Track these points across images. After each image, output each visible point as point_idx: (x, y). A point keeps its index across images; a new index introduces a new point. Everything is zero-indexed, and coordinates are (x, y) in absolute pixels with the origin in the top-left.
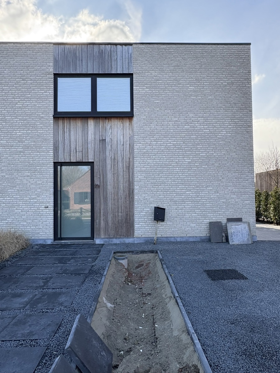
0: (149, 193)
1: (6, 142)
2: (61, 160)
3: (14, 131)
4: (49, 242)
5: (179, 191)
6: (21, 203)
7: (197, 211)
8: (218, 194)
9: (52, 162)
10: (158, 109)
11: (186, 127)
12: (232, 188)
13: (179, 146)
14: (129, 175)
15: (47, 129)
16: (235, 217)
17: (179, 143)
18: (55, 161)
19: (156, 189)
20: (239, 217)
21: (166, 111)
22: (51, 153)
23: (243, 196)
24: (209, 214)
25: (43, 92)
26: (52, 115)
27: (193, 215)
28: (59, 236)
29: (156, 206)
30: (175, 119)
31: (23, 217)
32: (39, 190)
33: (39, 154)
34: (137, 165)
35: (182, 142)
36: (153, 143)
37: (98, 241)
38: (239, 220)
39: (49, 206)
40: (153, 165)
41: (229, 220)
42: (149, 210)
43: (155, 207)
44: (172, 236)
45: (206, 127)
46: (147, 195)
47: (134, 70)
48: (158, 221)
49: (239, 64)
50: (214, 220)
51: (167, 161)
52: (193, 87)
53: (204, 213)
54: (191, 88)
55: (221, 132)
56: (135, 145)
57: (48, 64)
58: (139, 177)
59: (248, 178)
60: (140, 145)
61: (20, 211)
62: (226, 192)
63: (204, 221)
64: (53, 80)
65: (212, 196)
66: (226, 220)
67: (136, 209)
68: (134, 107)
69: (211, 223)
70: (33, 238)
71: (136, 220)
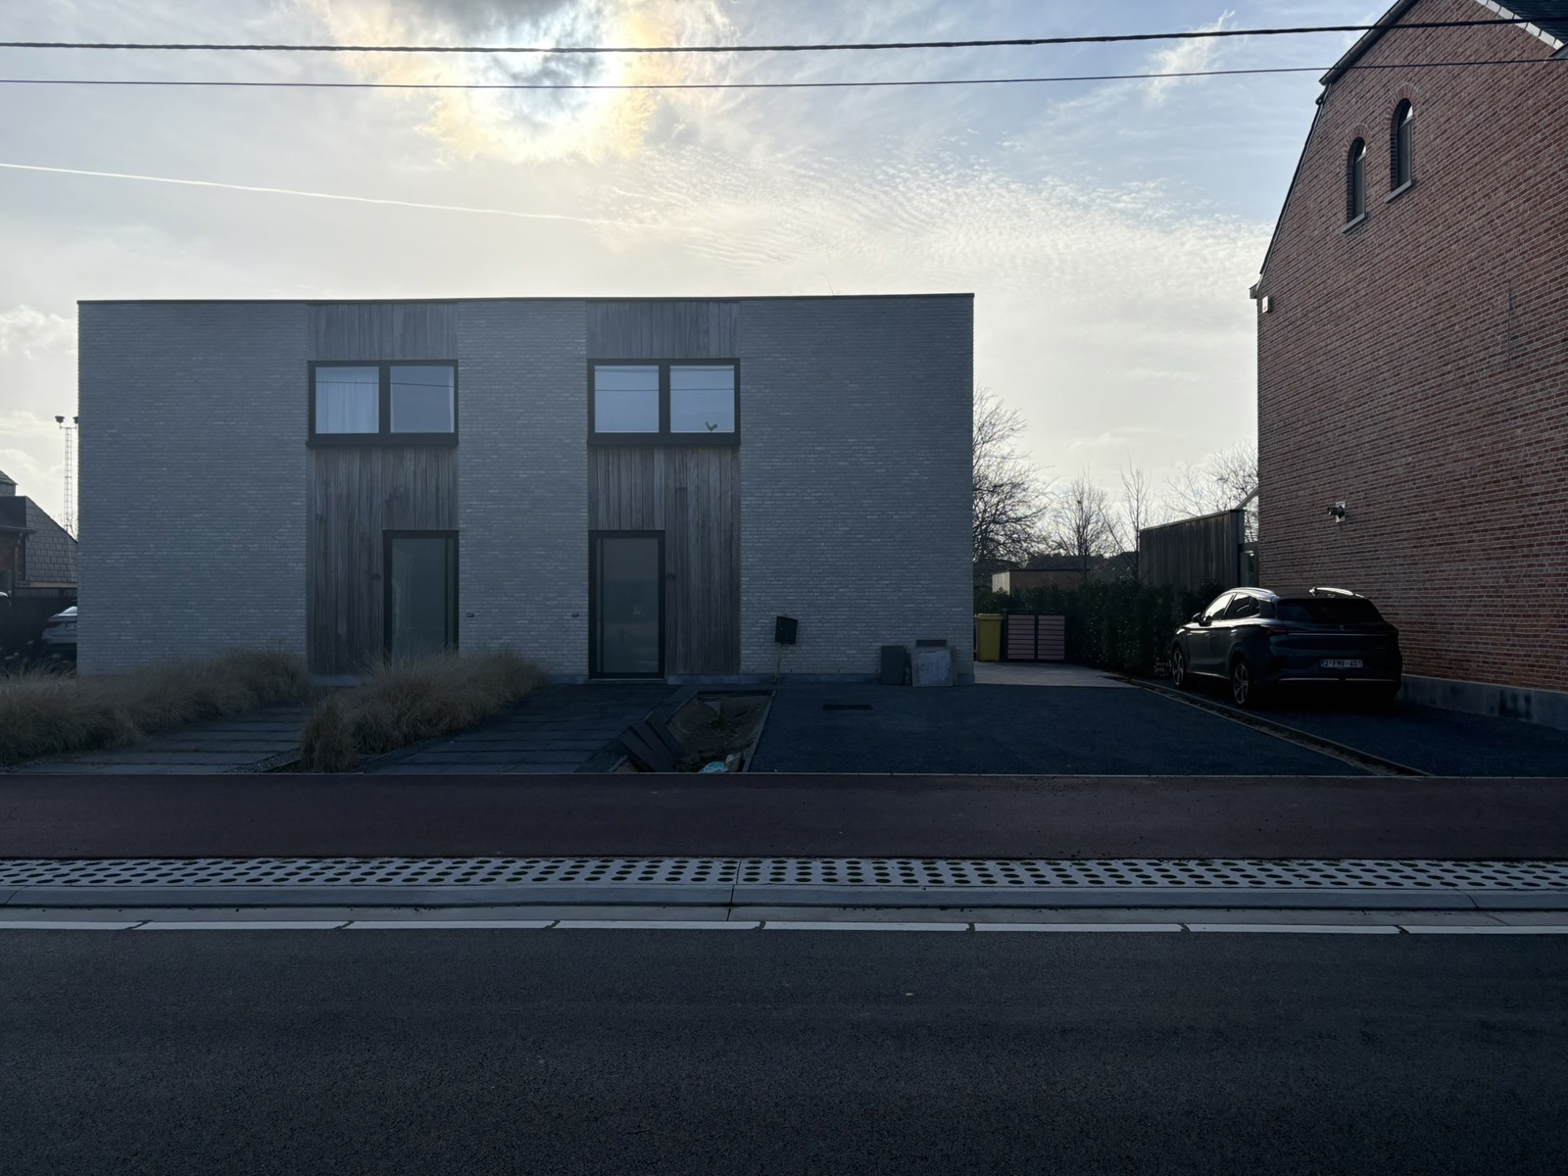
0: (768, 590)
1: (498, 491)
2: (603, 526)
3: (515, 472)
4: (581, 681)
5: (825, 586)
6: (528, 606)
7: (860, 625)
8: (901, 594)
9: (587, 530)
10: (786, 429)
11: (841, 463)
12: (928, 582)
13: (828, 502)
14: (731, 557)
15: (576, 468)
16: (933, 637)
17: (826, 494)
18: (594, 529)
19: (781, 583)
20: (941, 637)
21: (802, 432)
22: (585, 514)
23: (950, 597)
24: (883, 632)
25: (567, 395)
26: (585, 441)
27: (851, 633)
28: (599, 670)
29: (780, 614)
30: (819, 448)
31: (532, 633)
32: (562, 583)
33: (560, 514)
34: (747, 534)
35: (833, 494)
36: (778, 495)
37: (672, 680)
38: (941, 643)
39: (581, 614)
40: (776, 537)
41: (921, 643)
42: (768, 621)
43: (778, 618)
44: (810, 671)
45: (879, 463)
46: (764, 594)
47: (743, 352)
48: (782, 643)
49: (948, 337)
50: (892, 642)
51: (804, 529)
52: (857, 385)
53: (872, 629)
54: (852, 386)
55: (910, 474)
56: (742, 498)
57: (576, 341)
58: (750, 560)
59: (960, 562)
60: (752, 498)
61: (526, 622)
62: (916, 590)
63: (873, 644)
64: (585, 372)
65: (888, 598)
66: (914, 644)
67: (743, 621)
68: (742, 426)
69: (883, 648)
70: (552, 672)
71: (743, 640)
